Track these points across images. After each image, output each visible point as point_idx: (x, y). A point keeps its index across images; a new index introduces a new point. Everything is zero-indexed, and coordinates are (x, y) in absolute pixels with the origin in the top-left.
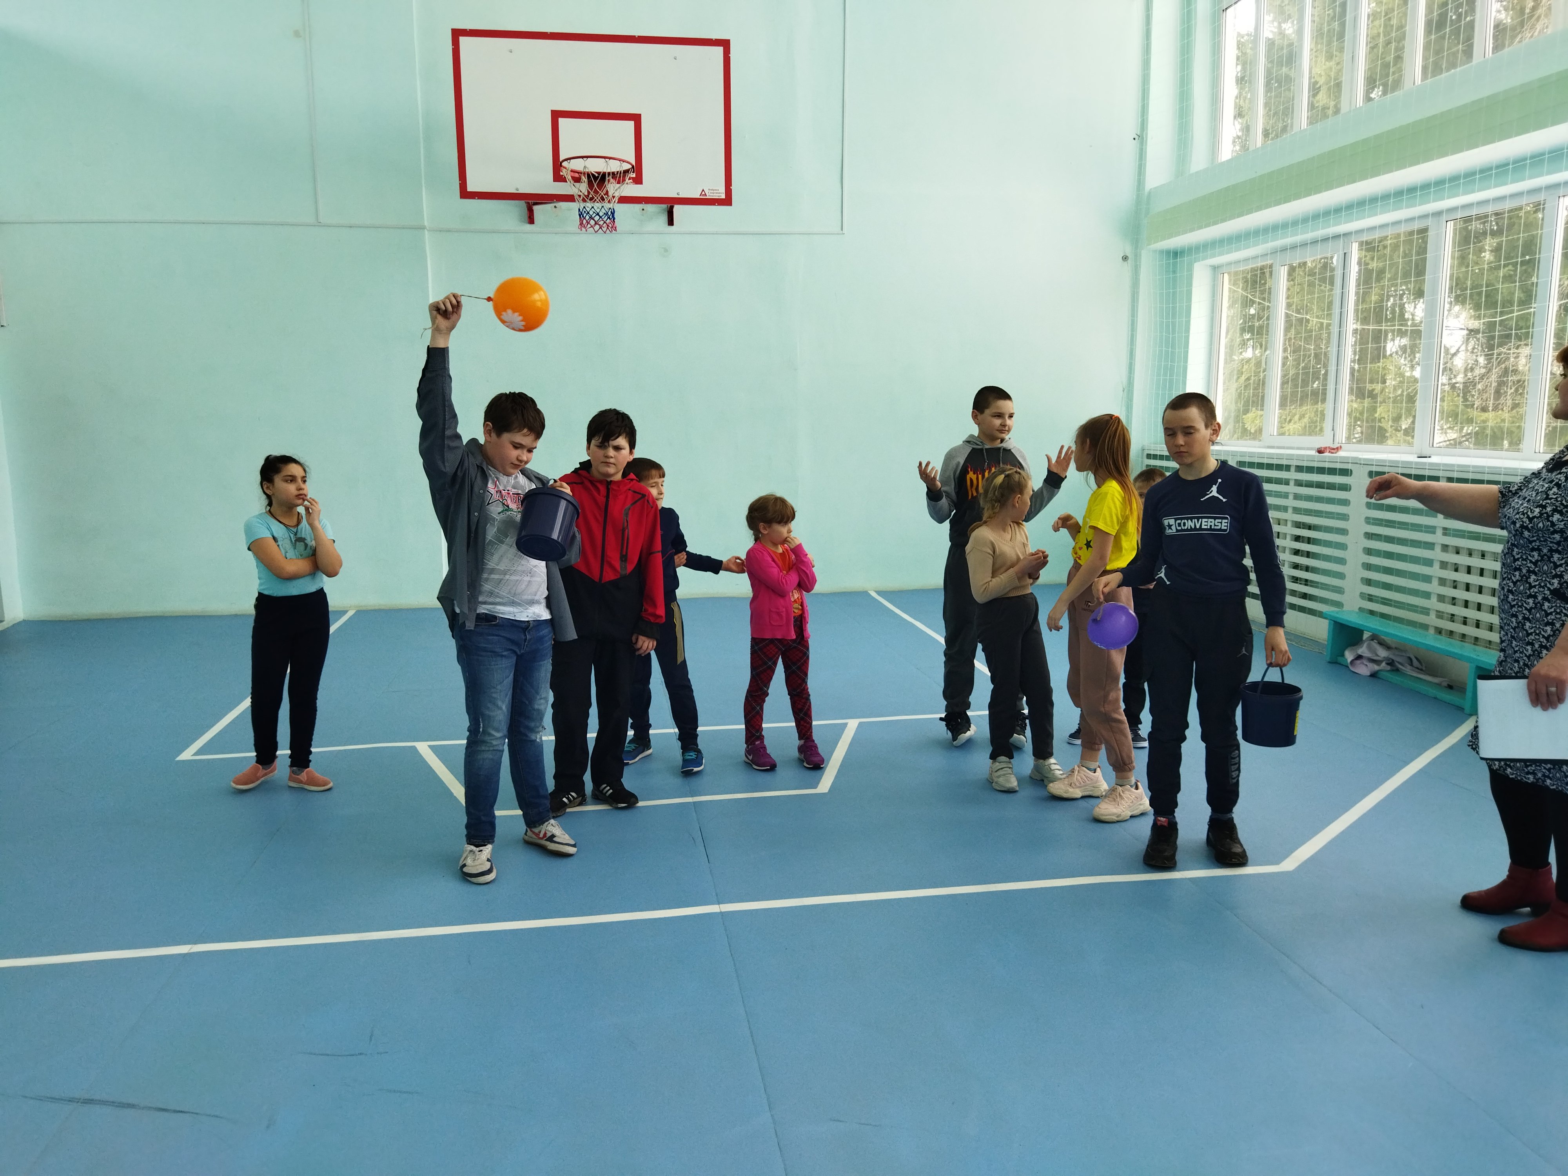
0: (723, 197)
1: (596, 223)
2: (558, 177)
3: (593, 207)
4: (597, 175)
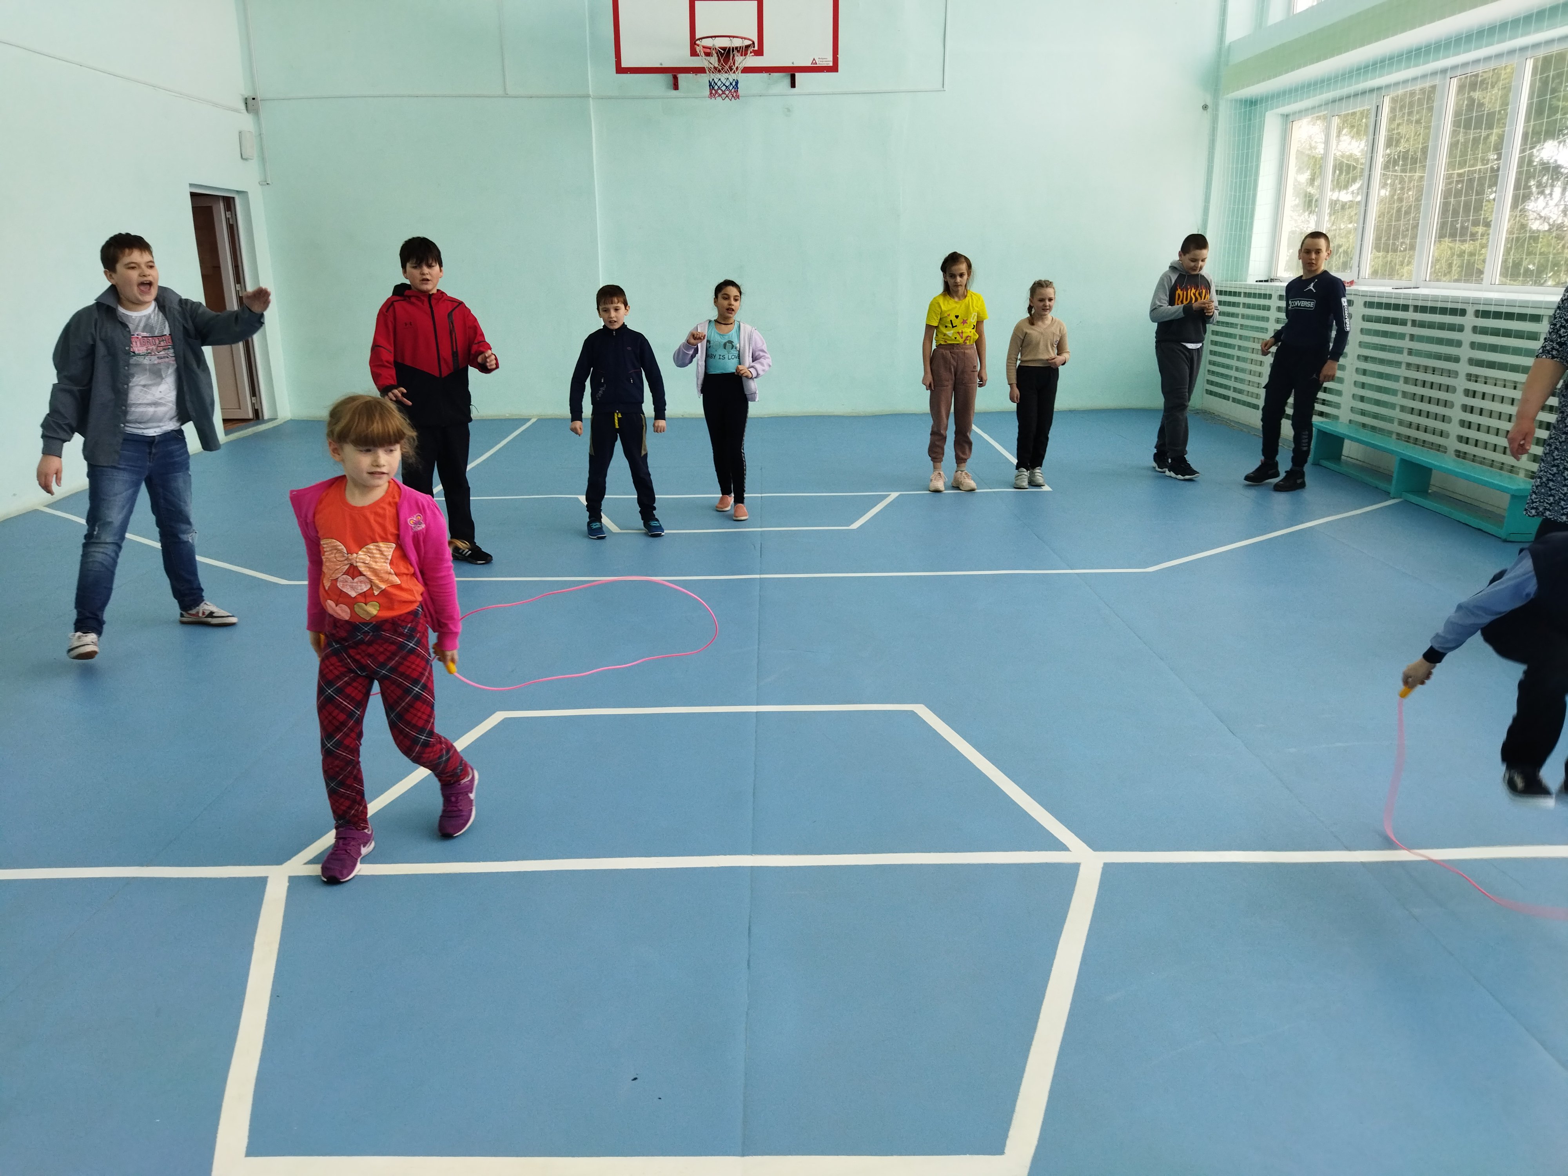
0: (831, 64)
1: (724, 92)
2: (694, 53)
3: (720, 79)
4: (723, 52)
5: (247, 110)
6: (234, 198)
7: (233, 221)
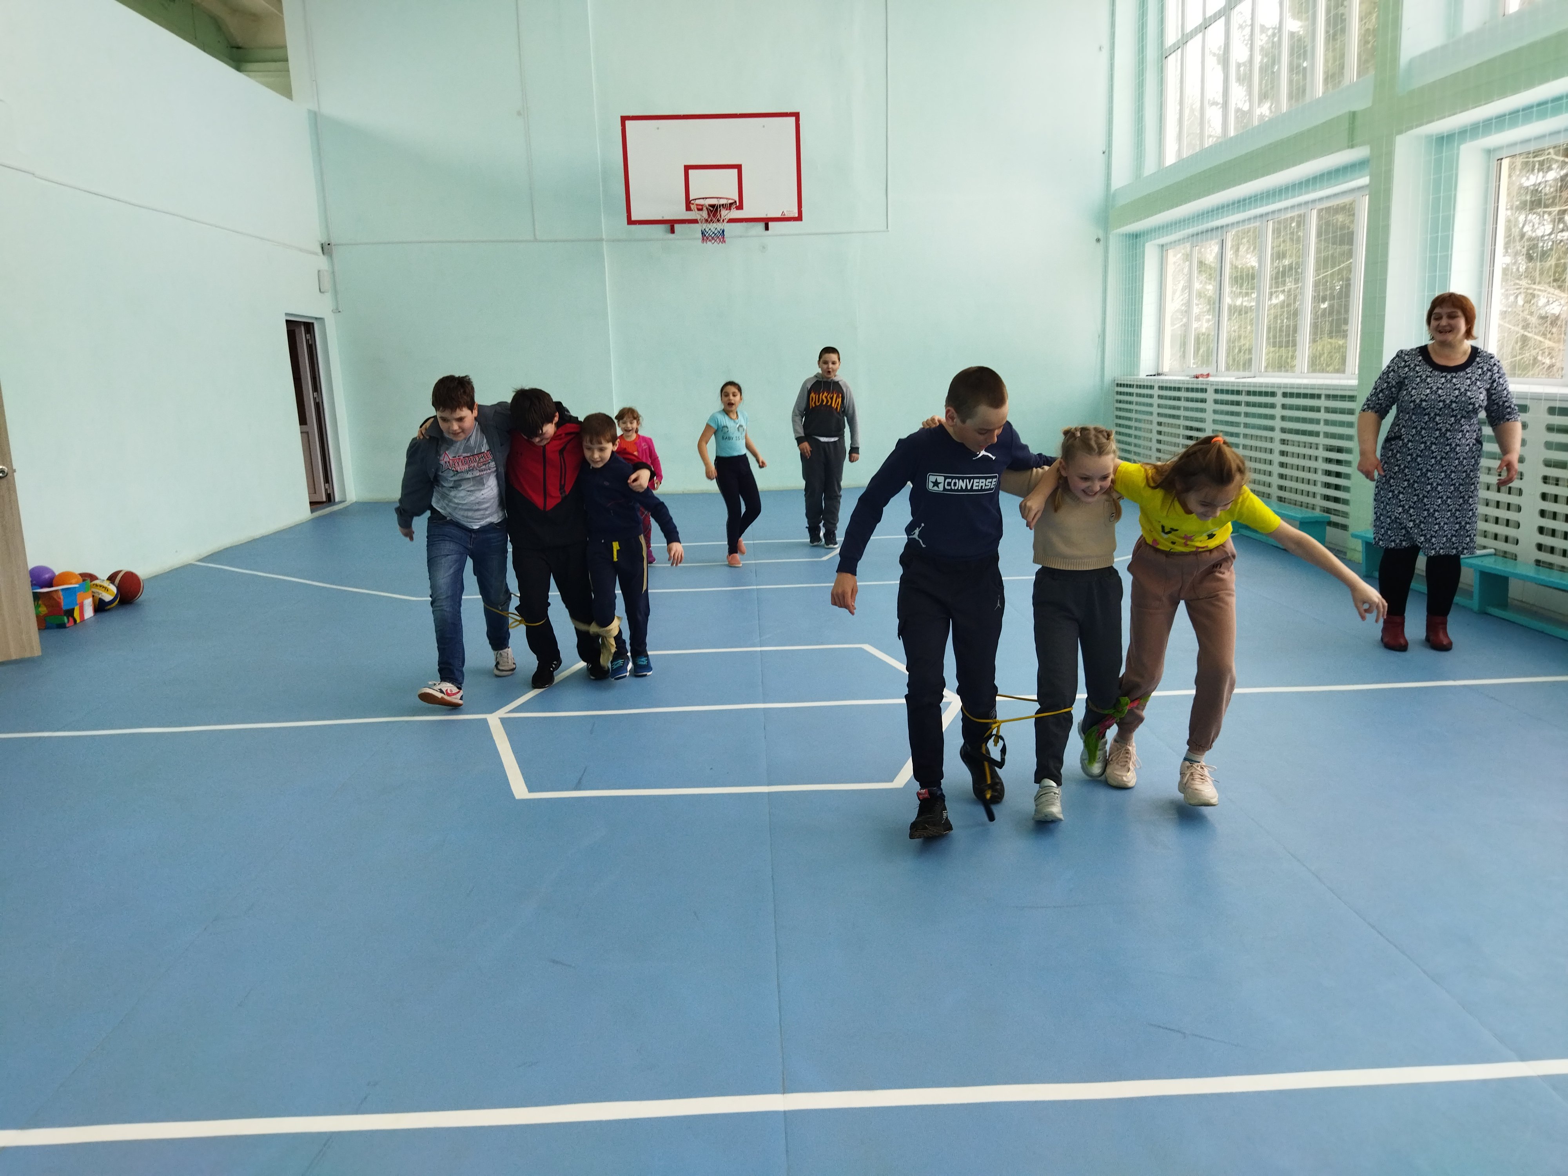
0: (796, 215)
1: (713, 238)
2: (688, 208)
3: (710, 227)
4: (712, 208)
5: (323, 253)
6: (313, 323)
7: (311, 341)
